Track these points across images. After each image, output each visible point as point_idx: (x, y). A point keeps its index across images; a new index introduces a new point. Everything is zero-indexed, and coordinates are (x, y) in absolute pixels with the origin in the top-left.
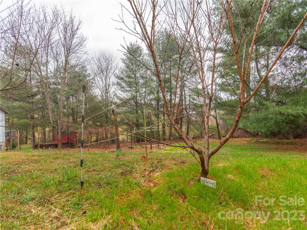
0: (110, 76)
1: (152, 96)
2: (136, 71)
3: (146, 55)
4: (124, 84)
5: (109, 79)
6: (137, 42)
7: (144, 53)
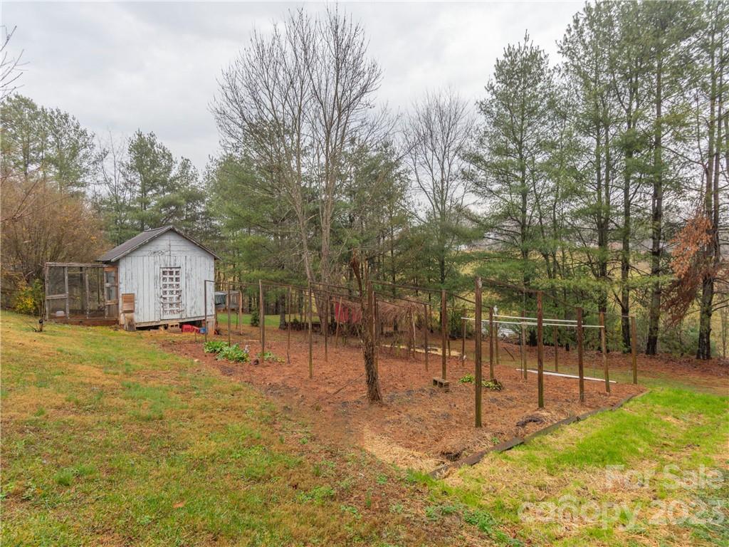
0: (450, 158)
1: (577, 204)
2: (521, 130)
3: (556, 74)
4: (481, 175)
5: (450, 165)
6: (526, 39)
7: (551, 67)
